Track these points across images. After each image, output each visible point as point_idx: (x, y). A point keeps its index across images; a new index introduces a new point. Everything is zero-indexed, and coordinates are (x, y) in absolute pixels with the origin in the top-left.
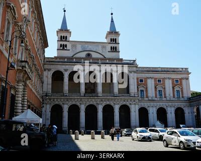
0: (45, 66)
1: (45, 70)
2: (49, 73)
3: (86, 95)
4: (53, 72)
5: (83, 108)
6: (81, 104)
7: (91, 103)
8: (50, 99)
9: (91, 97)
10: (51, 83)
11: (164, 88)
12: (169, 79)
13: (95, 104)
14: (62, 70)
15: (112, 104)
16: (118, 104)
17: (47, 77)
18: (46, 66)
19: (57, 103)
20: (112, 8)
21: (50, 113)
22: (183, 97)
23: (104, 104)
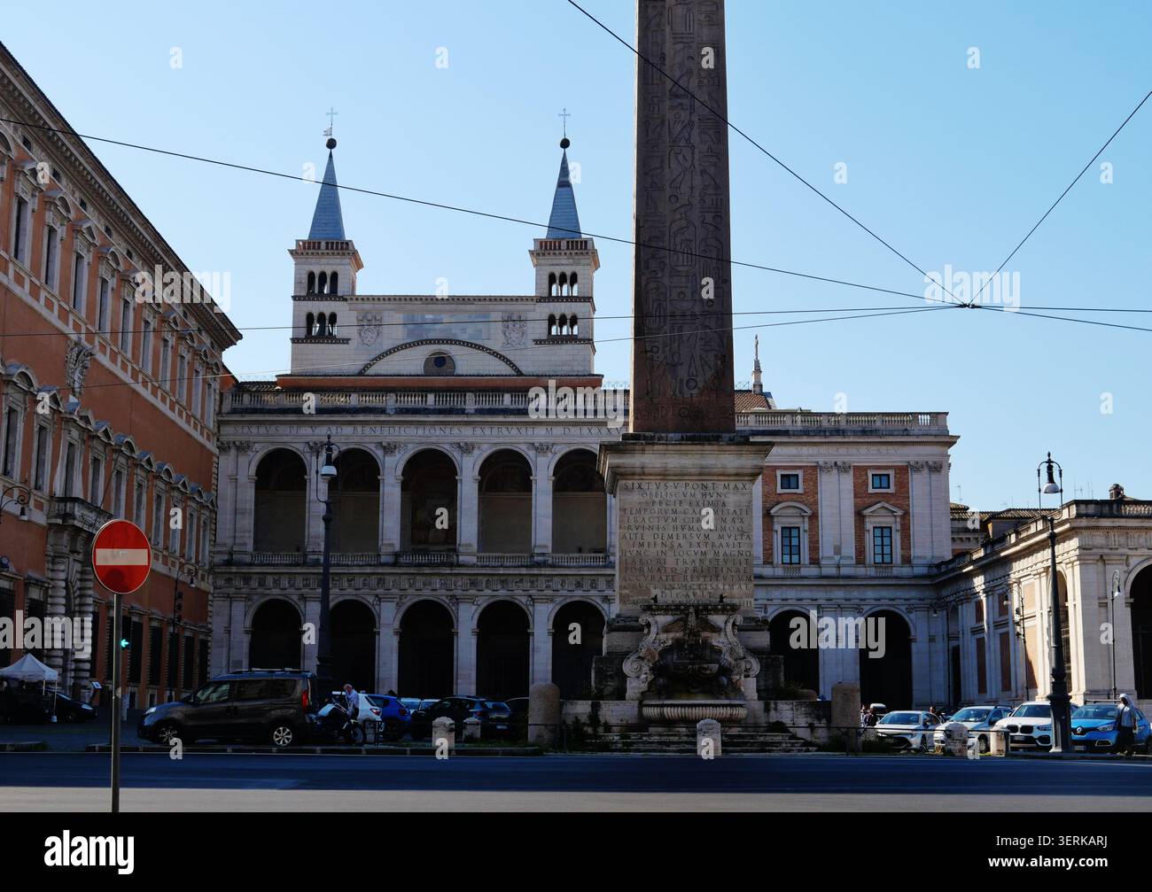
0: (226, 430)
1: (223, 448)
2: (243, 460)
3: (402, 560)
4: (258, 457)
5: (389, 618)
6: (379, 598)
7: (427, 594)
8: (247, 578)
9: (427, 571)
10: (251, 506)
11: (814, 517)
12: (842, 468)
13: (445, 600)
14: (299, 447)
15: (522, 600)
16: (550, 600)
17: (234, 479)
18: (229, 433)
19: (275, 593)
20: (565, 115)
21: (246, 639)
22: (907, 560)
23: (486, 597)
